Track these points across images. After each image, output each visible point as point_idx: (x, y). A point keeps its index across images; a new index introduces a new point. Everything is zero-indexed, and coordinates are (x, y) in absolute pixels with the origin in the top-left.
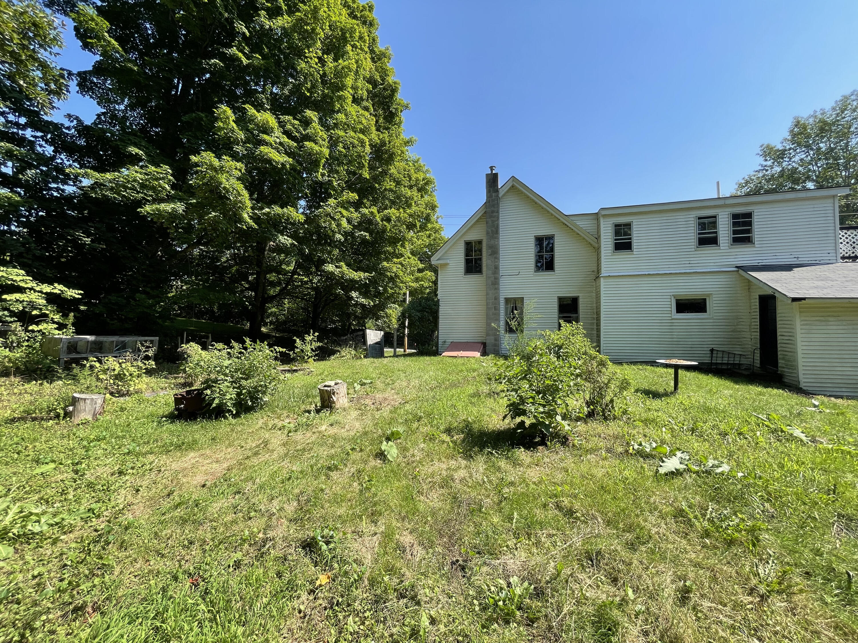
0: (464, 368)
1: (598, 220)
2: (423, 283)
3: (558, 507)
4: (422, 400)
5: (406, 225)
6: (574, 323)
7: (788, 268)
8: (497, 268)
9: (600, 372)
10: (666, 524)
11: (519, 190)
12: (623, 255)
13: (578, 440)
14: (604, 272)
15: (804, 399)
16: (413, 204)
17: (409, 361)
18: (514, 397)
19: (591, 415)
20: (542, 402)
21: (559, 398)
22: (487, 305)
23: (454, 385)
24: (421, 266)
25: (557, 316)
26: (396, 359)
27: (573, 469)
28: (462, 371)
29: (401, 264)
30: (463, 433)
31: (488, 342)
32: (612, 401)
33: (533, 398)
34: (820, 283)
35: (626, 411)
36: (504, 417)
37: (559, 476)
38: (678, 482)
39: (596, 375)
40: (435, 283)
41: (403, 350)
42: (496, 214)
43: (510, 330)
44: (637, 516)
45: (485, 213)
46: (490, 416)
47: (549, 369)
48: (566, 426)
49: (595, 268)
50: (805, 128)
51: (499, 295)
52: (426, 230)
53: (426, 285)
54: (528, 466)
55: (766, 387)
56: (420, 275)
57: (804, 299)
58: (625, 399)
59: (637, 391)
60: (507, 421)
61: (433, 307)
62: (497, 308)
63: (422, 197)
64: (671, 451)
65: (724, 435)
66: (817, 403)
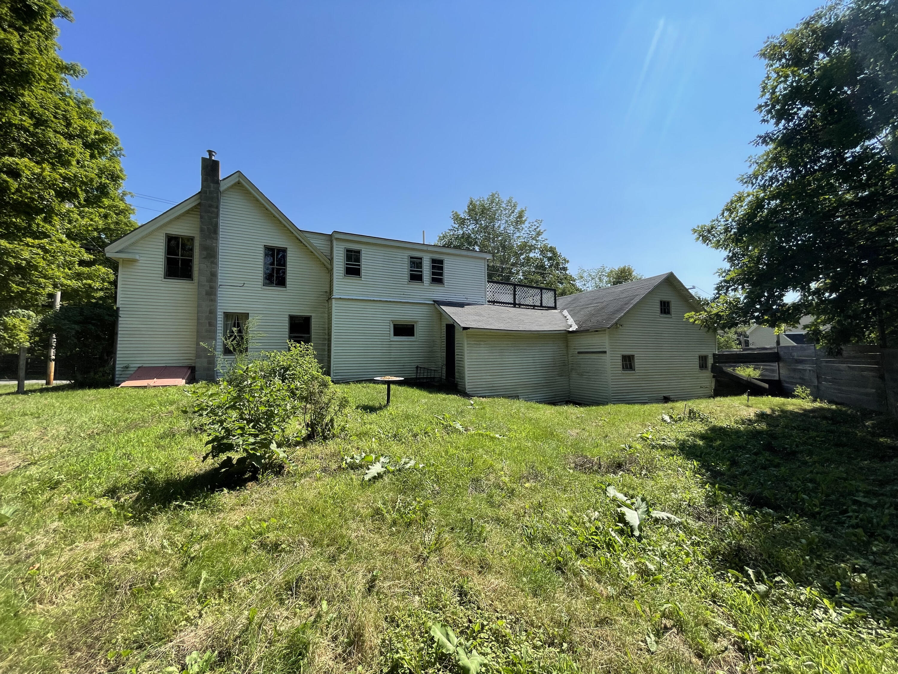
0: (155, 401)
1: (331, 241)
2: (90, 282)
3: (263, 545)
4: (68, 455)
5: (55, 190)
6: (302, 343)
7: (461, 305)
8: (213, 276)
9: (322, 392)
10: (364, 526)
11: (247, 190)
12: (352, 280)
13: (293, 466)
14: (335, 295)
15: (467, 401)
16: (74, 163)
17: (50, 399)
18: (218, 431)
19: (310, 437)
20: (253, 431)
21: (275, 424)
22: (198, 319)
23: (133, 426)
24: (87, 257)
25: (287, 336)
26: (21, 397)
27: (284, 499)
28: (152, 405)
29: (43, 248)
30: (137, 489)
31: (198, 365)
32: (332, 420)
33: (242, 428)
34: (477, 318)
35: (344, 428)
36: (205, 458)
37: (268, 510)
38: (379, 484)
39: (318, 395)
40: (115, 283)
41: (44, 382)
42: (216, 210)
43: (227, 351)
44: (341, 527)
45: (199, 204)
46: (185, 459)
47: (263, 394)
48: (281, 453)
49: (328, 289)
50: (475, 207)
51: (216, 309)
52: (100, 207)
53: (97, 285)
54: (231, 509)
55: (447, 394)
56: (85, 270)
57: (469, 328)
58: (347, 416)
59: (357, 408)
60: (210, 460)
61: (107, 317)
62: (212, 324)
63: (92, 156)
64: (376, 458)
65: (415, 436)
66: (472, 402)
